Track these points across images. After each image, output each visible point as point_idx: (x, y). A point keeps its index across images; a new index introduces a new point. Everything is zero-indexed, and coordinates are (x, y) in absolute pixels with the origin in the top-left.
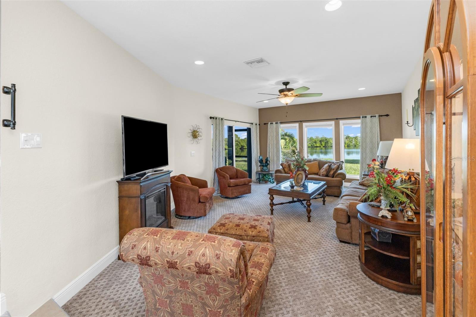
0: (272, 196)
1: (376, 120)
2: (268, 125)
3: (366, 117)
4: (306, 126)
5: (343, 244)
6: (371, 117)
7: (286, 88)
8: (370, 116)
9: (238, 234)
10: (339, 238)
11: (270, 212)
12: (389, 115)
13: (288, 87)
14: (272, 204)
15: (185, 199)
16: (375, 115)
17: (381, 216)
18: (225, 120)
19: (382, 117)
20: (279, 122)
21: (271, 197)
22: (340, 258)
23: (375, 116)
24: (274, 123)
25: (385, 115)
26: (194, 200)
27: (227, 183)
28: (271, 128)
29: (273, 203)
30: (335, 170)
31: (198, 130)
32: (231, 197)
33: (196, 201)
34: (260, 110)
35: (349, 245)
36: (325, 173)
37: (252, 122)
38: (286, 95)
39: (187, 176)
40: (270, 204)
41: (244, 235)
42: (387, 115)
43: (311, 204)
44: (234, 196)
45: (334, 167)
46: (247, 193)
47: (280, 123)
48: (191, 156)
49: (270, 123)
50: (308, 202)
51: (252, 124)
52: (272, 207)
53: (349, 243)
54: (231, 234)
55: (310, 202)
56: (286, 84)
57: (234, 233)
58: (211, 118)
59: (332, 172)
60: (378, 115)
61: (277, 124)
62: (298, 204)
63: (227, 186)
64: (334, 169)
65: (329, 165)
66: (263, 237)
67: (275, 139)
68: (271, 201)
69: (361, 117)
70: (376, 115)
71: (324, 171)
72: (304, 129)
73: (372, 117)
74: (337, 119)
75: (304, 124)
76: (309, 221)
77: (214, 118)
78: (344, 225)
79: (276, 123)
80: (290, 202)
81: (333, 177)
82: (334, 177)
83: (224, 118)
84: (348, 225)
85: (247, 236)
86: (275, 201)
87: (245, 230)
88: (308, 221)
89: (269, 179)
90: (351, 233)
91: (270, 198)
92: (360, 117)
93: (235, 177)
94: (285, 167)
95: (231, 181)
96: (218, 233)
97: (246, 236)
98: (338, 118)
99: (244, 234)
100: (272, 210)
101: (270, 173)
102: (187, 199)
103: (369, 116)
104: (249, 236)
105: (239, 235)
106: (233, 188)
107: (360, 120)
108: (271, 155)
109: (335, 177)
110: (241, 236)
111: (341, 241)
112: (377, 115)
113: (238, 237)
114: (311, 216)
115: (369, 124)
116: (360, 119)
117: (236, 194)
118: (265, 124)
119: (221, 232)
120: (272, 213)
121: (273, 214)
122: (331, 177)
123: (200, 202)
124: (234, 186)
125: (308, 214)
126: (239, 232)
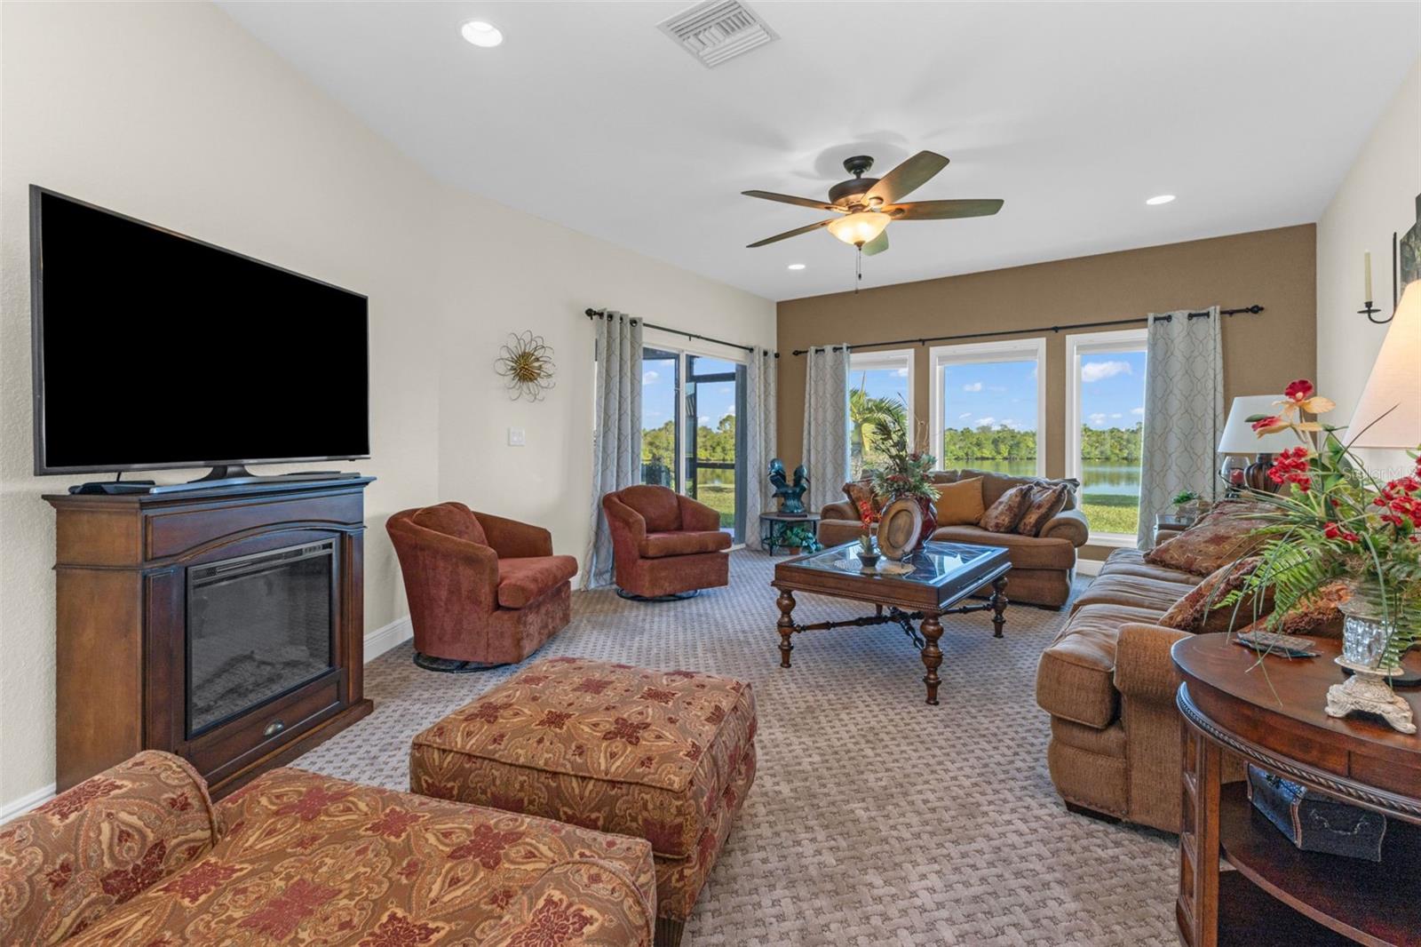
0: (789, 593)
1: (1211, 329)
2: (806, 359)
3: (1169, 318)
4: (942, 359)
5: (1084, 821)
6: (1191, 316)
7: (857, 178)
8: (1186, 313)
9: (541, 763)
10: (1062, 792)
11: (779, 655)
12: (1262, 309)
13: (866, 174)
14: (787, 628)
16: (1205, 311)
18: (645, 325)
19: (1236, 316)
20: (845, 346)
21: (782, 597)
22: (1072, 906)
23: (1207, 315)
24: (829, 348)
25: (1247, 310)
26: (477, 602)
27: (636, 544)
28: (817, 367)
29: (791, 621)
30: (1043, 510)
31: (538, 354)
32: (647, 594)
33: (481, 602)
34: (783, 307)
35: (1112, 829)
36: (1006, 520)
37: (751, 344)
38: (855, 208)
39: (472, 509)
40: (780, 625)
41: (568, 775)
42: (1256, 310)
43: (941, 631)
44: (658, 592)
45: (1039, 497)
46: (710, 585)
47: (848, 348)
48: (509, 445)
49: (813, 349)
50: (931, 621)
51: (751, 350)
52: (786, 636)
53: (1113, 821)
54: (511, 765)
55: (936, 624)
56: (859, 163)
57: (522, 760)
58: (590, 313)
59: (1032, 518)
60: (1218, 308)
61: (838, 352)
62: (894, 628)
63: (636, 553)
64: (1039, 507)
65: (1022, 490)
67: (829, 404)
68: (783, 616)
69: (1151, 317)
70: (1211, 309)
71: (1001, 514)
72: (935, 369)
73: (1195, 319)
74: (1056, 329)
75: (935, 352)
76: (932, 699)
77: (601, 315)
79: (835, 349)
80: (860, 619)
81: (1036, 535)
82: (1041, 534)
83: (641, 319)
84: (1113, 735)
85: (583, 778)
86: (798, 616)
87: (579, 747)
88: (928, 702)
89: (802, 540)
90: (1126, 774)
91: (779, 604)
92: (1146, 320)
93: (675, 526)
94: (859, 499)
95: (653, 537)
96: (451, 751)
97: (576, 776)
98: (1059, 325)
99: (569, 766)
100: (786, 651)
101: (808, 521)
102: (451, 592)
103: (1180, 316)
104: (592, 782)
105: (546, 772)
106: (656, 561)
107: (1146, 330)
108: (814, 460)
109: (1046, 536)
110: (555, 774)
111: (1072, 808)
112: (1215, 311)
113: (542, 779)
114: (940, 682)
115: (1180, 346)
116: (1146, 327)
117: (668, 588)
118: (796, 353)
119: (468, 747)
120: (788, 662)
121: (790, 666)
122: (1030, 536)
123: (498, 607)
124: (661, 557)
125: (929, 672)
126: (547, 756)
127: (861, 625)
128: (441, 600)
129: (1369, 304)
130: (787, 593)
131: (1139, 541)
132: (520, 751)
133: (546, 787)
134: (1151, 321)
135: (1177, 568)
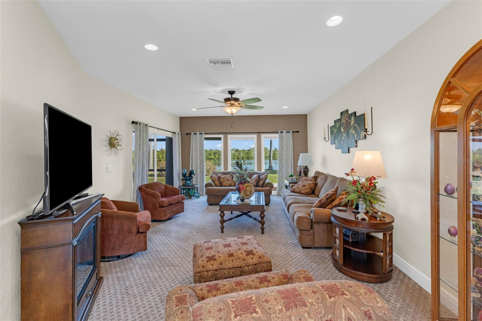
0: (223, 212)
1: (291, 134)
2: (191, 136)
3: (282, 132)
4: (231, 138)
5: (306, 250)
6: (287, 132)
7: (232, 97)
8: (286, 131)
9: (236, 266)
10: (302, 245)
11: (220, 229)
12: (299, 132)
13: (234, 96)
14: (223, 222)
15: (116, 232)
16: (289, 131)
17: (360, 219)
18: (149, 126)
19: (294, 133)
20: (203, 133)
21: (221, 213)
24: (198, 133)
25: (296, 132)
26: (130, 232)
27: (158, 203)
28: (195, 139)
29: (224, 220)
30: (264, 180)
31: (118, 137)
32: (163, 219)
33: (133, 232)
34: (182, 119)
35: (311, 250)
36: (255, 183)
37: (174, 131)
38: (232, 105)
39: (110, 199)
40: (221, 221)
41: (244, 266)
42: (298, 132)
43: (264, 216)
44: (167, 218)
45: (263, 177)
46: (180, 212)
47: (204, 133)
48: (107, 172)
49: (193, 133)
50: (262, 213)
51: (175, 133)
52: (222, 224)
53: (311, 248)
54: (228, 269)
55: (263, 214)
56: (231, 93)
57: (231, 267)
58: (133, 122)
59: (261, 183)
61: (201, 135)
62: (244, 217)
63: (158, 206)
64: (262, 180)
65: (258, 175)
66: (267, 262)
67: (198, 151)
68: (221, 219)
69: (279, 132)
70: (290, 131)
71: (254, 182)
72: (229, 141)
74: (259, 133)
75: (229, 136)
76: (263, 233)
77: (136, 123)
78: (308, 232)
79: (200, 134)
80: (237, 216)
81: (263, 187)
82: (264, 186)
83: (148, 124)
84: (311, 231)
85: (248, 266)
86: (225, 218)
87: (243, 259)
88: (262, 234)
89: (194, 193)
90: (314, 238)
91: (220, 215)
92: (278, 132)
93: (164, 195)
94: (215, 180)
95: (163, 199)
96: (210, 271)
97: (246, 266)
99: (243, 264)
100: (222, 228)
101: (195, 188)
102: (119, 231)
104: (250, 266)
105: (238, 267)
106: (165, 208)
107: (278, 135)
109: (265, 187)
110: (241, 267)
111: (304, 248)
112: (291, 131)
113: (238, 269)
114: (264, 228)
115: (285, 139)
116: (278, 134)
117: (169, 216)
118: (187, 134)
119: (214, 268)
121: (223, 232)
122: (261, 187)
123: (138, 232)
124: (168, 206)
125: (262, 226)
126: (237, 263)
127: (237, 217)
128: (114, 234)
129: (325, 138)
130: (222, 212)
131: (278, 185)
132: (229, 265)
133: (239, 271)
134: (279, 133)
135: (297, 193)
